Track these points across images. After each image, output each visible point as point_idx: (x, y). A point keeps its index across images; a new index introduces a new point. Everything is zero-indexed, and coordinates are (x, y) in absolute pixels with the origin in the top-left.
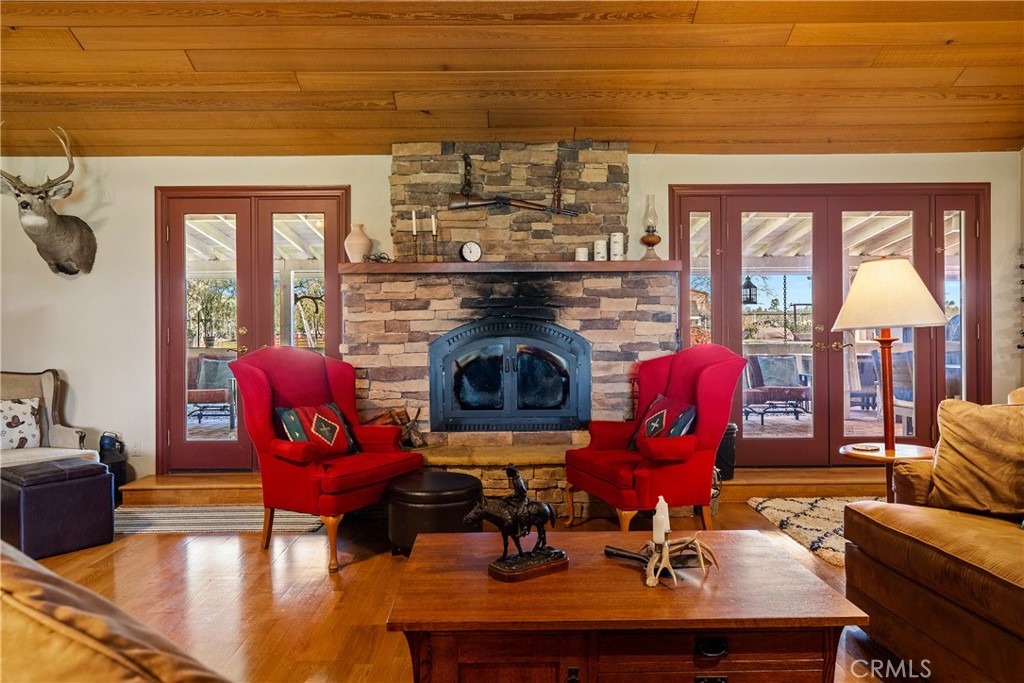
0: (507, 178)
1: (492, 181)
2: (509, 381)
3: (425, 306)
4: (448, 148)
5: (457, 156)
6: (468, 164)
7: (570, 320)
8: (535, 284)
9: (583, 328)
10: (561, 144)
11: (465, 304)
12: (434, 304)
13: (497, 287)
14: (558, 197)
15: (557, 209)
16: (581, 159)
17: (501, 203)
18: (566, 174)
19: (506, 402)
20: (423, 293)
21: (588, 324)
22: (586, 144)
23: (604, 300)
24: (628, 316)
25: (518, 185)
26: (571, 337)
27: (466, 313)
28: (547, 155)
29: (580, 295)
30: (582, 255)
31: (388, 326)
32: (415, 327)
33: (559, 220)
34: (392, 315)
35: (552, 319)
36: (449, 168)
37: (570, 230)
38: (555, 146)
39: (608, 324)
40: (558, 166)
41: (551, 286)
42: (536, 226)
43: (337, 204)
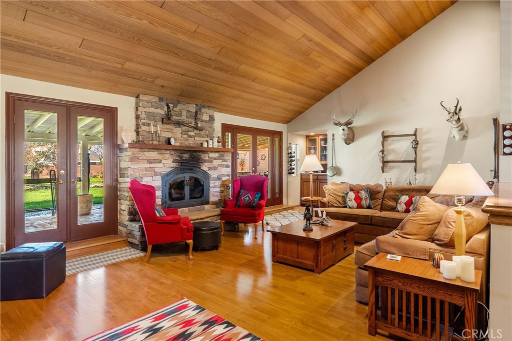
0: (180, 115)
1: (176, 115)
2: (187, 189)
3: (160, 162)
4: (161, 99)
5: (164, 104)
6: (168, 107)
7: (205, 167)
8: (195, 154)
9: (209, 170)
10: (196, 105)
11: (174, 161)
12: (163, 161)
13: (184, 155)
14: (196, 123)
15: (196, 128)
16: (202, 111)
17: (179, 124)
18: (198, 116)
19: (186, 197)
20: (160, 157)
21: (210, 168)
22: (204, 107)
23: (214, 161)
24: (220, 166)
25: (184, 118)
26: (205, 173)
27: (175, 165)
28: (192, 108)
29: (207, 158)
30: (205, 145)
31: (146, 170)
32: (157, 170)
33: (196, 131)
34: (148, 165)
35: (199, 168)
36: (161, 108)
37: (200, 136)
38: (195, 106)
39: (215, 168)
40: (196, 113)
41: (200, 155)
42: (190, 133)
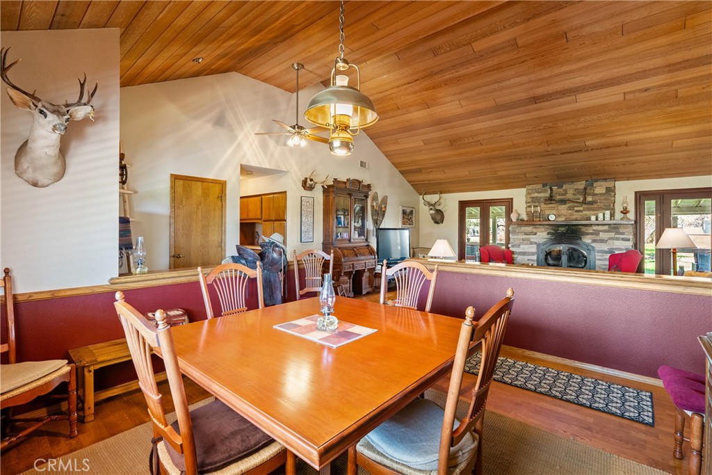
0: (566, 193)
1: (560, 195)
2: (564, 258)
3: (535, 234)
4: (544, 185)
5: (548, 188)
6: (551, 190)
7: (587, 240)
8: (574, 228)
9: (592, 242)
10: (587, 181)
11: (548, 234)
12: (538, 234)
13: (560, 229)
14: (585, 199)
15: (584, 202)
16: (594, 186)
17: (563, 202)
18: (588, 191)
19: (563, 264)
20: (535, 230)
21: (594, 241)
22: (597, 181)
23: (600, 233)
24: (611, 239)
25: (570, 196)
26: (588, 245)
27: (549, 236)
28: (581, 185)
29: (591, 231)
30: (593, 218)
31: (523, 240)
32: (532, 240)
33: (586, 206)
34: (525, 237)
35: (581, 239)
36: (546, 191)
37: (589, 209)
38: (584, 182)
39: (602, 241)
40: (585, 189)
41: (580, 229)
42: (576, 209)
43: (509, 204)
